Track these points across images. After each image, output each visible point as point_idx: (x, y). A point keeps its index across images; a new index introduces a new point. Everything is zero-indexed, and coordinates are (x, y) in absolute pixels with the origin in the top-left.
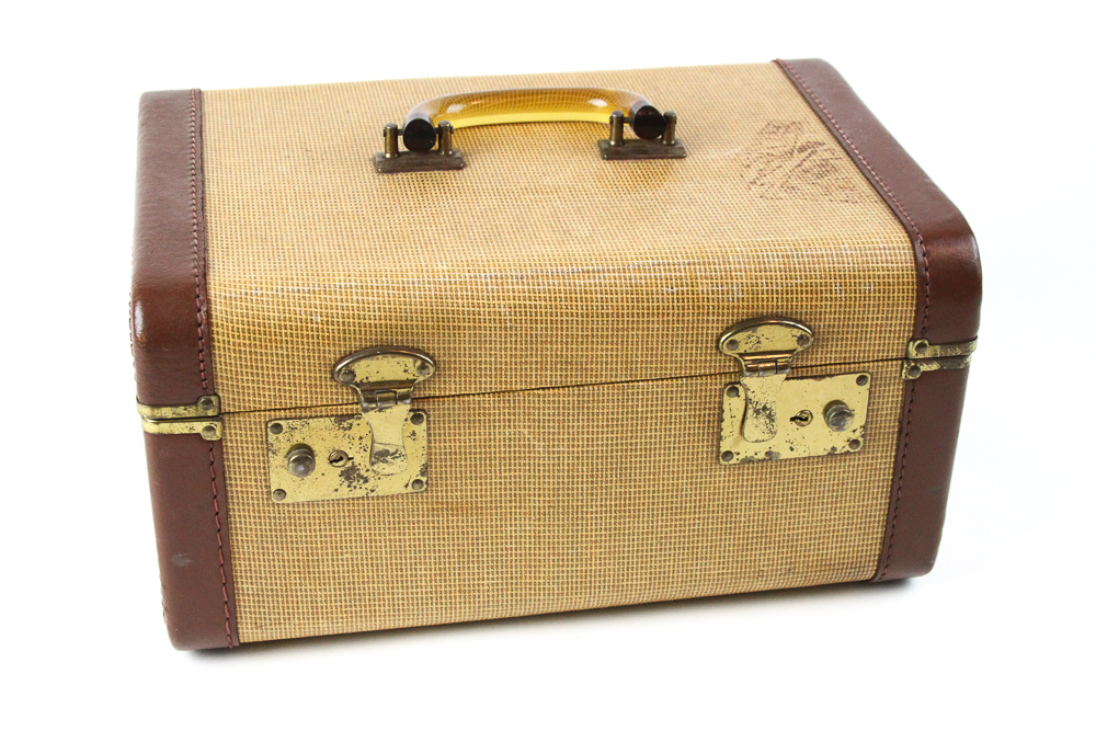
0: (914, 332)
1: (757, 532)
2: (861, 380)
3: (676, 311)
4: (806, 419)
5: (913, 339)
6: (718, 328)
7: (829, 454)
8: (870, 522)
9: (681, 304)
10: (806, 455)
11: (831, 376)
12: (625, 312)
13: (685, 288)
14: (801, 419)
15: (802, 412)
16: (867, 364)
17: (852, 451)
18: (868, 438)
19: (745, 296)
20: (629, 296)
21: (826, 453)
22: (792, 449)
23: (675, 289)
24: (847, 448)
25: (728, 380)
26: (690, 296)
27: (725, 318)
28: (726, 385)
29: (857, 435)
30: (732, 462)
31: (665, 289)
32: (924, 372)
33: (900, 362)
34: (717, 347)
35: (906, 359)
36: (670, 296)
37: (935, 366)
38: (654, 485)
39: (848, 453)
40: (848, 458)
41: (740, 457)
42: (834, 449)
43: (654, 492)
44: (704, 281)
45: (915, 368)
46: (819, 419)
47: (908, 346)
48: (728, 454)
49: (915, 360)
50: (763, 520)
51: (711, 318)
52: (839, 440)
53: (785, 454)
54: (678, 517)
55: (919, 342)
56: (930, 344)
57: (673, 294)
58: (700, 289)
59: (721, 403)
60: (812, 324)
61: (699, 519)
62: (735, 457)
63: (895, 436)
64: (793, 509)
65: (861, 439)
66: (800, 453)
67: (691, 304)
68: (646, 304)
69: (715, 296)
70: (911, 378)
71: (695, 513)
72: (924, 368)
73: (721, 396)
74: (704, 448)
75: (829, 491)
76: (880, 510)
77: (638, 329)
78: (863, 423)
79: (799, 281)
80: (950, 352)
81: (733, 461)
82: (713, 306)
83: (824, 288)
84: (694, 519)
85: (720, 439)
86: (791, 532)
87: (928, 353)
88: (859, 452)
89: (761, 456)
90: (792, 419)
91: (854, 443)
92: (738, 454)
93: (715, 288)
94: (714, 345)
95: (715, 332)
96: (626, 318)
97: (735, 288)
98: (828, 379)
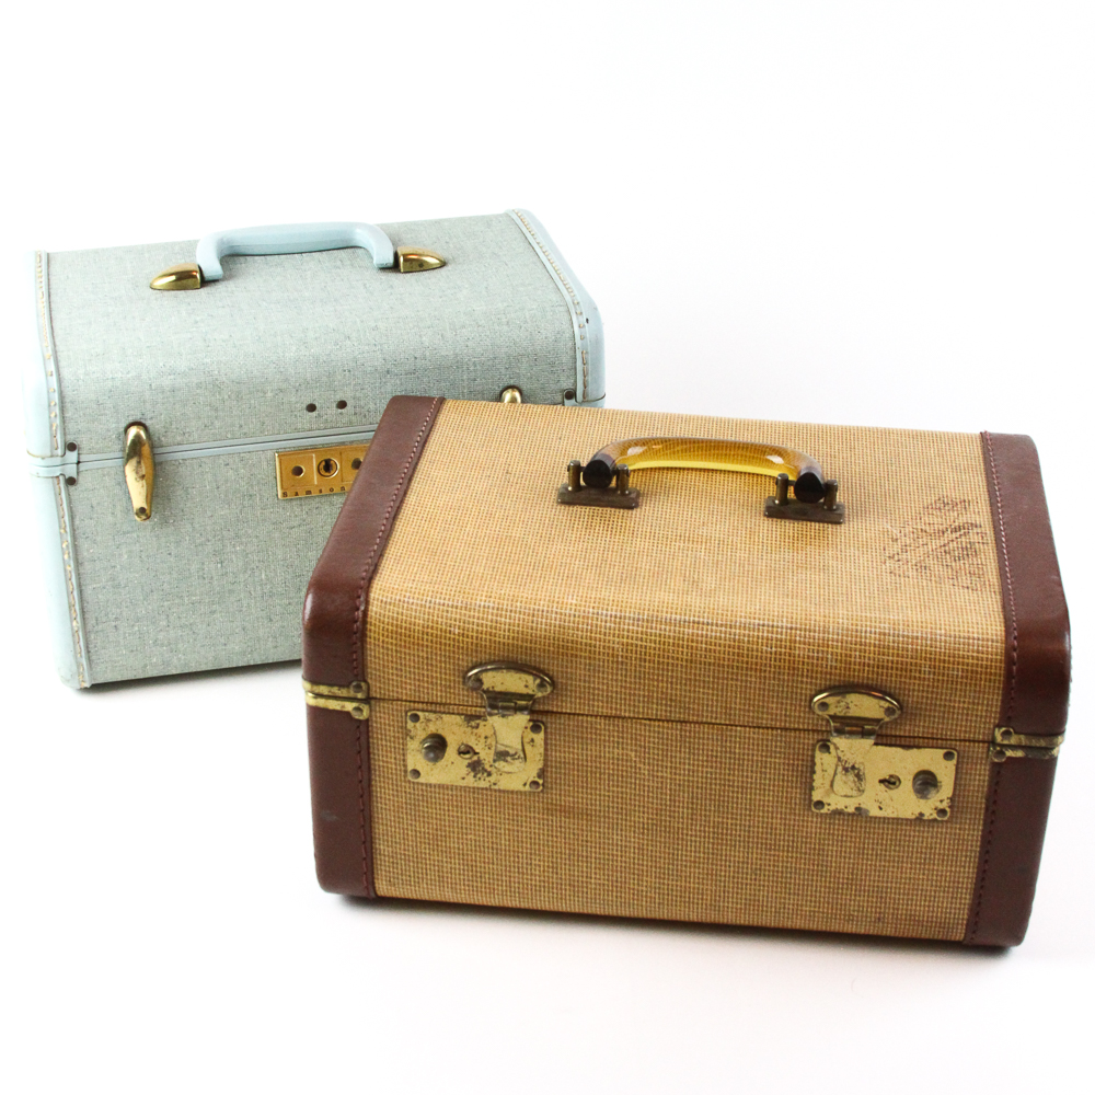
0: (1000, 719)
1: (848, 879)
2: (948, 756)
3: (773, 670)
4: (894, 783)
5: (999, 726)
6: (811, 690)
7: (917, 819)
8: (958, 888)
9: (778, 663)
10: (894, 816)
11: (918, 747)
12: (726, 663)
13: (783, 650)
14: (890, 782)
15: (891, 776)
16: (954, 743)
17: (939, 819)
18: (956, 809)
19: (839, 665)
20: (731, 650)
21: (914, 817)
22: (881, 809)
23: (774, 649)
24: (935, 816)
25: (820, 737)
26: (787, 657)
27: (818, 682)
28: (818, 741)
29: (945, 805)
30: (822, 811)
31: (764, 648)
32: (1009, 758)
33: (986, 745)
34: (810, 707)
35: (993, 742)
36: (769, 655)
37: (1020, 754)
38: (749, 821)
39: (935, 820)
40: (936, 824)
41: (832, 807)
42: (921, 814)
43: (749, 826)
44: (802, 646)
45: (1001, 753)
46: (907, 784)
47: (994, 730)
48: (820, 804)
49: (1002, 746)
50: (853, 869)
51: (805, 679)
52: (928, 807)
53: (874, 812)
54: (772, 853)
55: (1004, 729)
56: (1016, 733)
57: (771, 653)
58: (797, 652)
59: (813, 757)
60: (901, 698)
61: (792, 857)
62: (826, 807)
63: (983, 811)
64: (883, 863)
65: (948, 810)
66: (888, 813)
67: (787, 664)
68: (745, 659)
69: (811, 661)
70: (996, 760)
71: (788, 851)
72: (1009, 753)
73: (813, 750)
74: (797, 794)
75: (917, 852)
76: (968, 878)
77: (737, 680)
78: (950, 795)
79: (891, 658)
80: (1034, 743)
81: (824, 811)
82: (808, 670)
83: (913, 668)
84: (787, 857)
85: (812, 788)
86: (880, 884)
87: (1013, 740)
88: (947, 822)
89: (851, 810)
90: (881, 781)
91: (942, 812)
92: (829, 805)
93: (811, 654)
94: (807, 704)
95: (808, 692)
96: (726, 669)
97: (829, 656)
98: (915, 750)
